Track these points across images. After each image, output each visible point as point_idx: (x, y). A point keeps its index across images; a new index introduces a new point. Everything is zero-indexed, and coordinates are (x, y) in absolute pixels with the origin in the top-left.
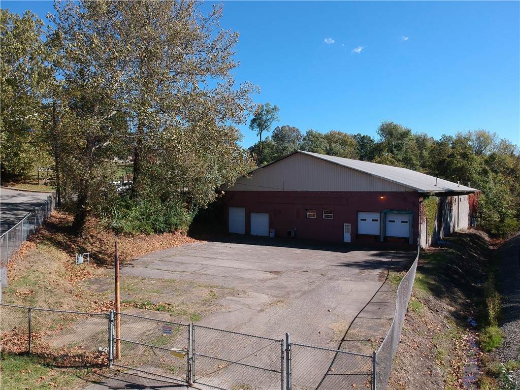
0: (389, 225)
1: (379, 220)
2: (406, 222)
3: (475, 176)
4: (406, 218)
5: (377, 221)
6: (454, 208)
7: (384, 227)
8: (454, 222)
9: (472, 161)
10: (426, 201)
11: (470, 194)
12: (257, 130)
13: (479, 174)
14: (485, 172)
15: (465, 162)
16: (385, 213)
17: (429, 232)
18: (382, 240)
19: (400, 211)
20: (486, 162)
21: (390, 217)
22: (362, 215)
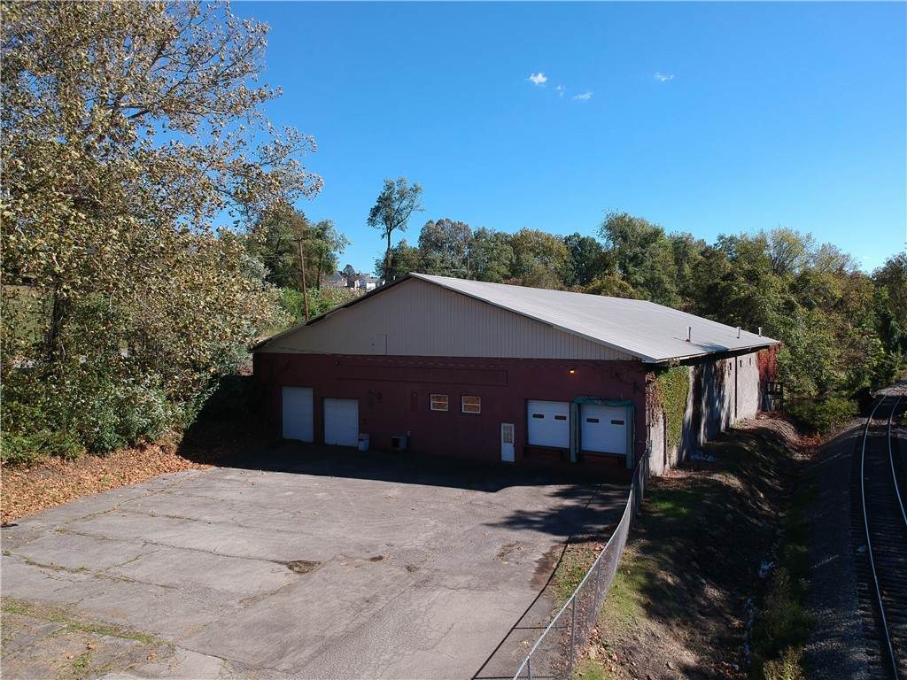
0: (588, 428)
1: (567, 415)
2: (622, 423)
3: (772, 315)
4: (620, 414)
5: (564, 418)
6: (728, 381)
7: (577, 433)
8: (729, 408)
9: (764, 287)
10: (663, 379)
11: (761, 351)
12: (381, 228)
13: (778, 310)
14: (790, 307)
15: (753, 288)
16: (579, 405)
17: (671, 441)
18: (573, 459)
19: (606, 400)
20: (793, 288)
21: (590, 412)
22: (535, 407)
